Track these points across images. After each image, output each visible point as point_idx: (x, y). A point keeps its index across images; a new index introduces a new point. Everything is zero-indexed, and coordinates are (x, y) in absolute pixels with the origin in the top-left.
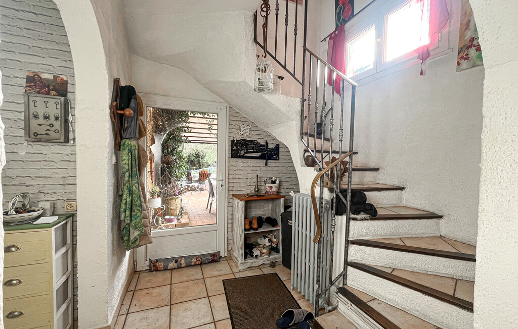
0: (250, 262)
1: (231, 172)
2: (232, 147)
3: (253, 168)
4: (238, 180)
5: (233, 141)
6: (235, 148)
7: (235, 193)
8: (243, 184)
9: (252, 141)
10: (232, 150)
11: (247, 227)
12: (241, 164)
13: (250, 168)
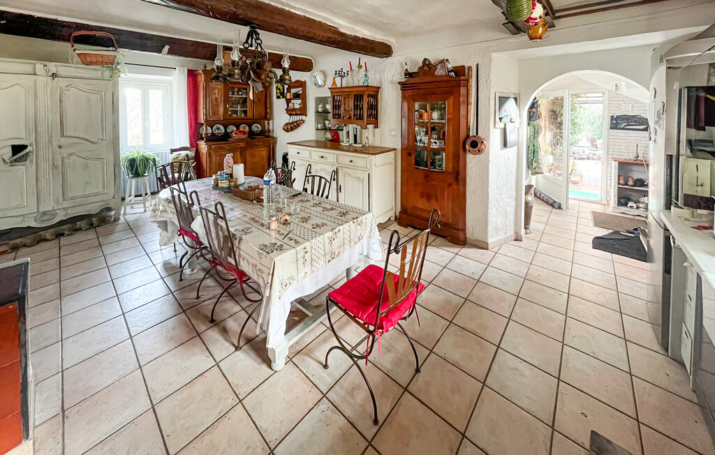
0: (623, 209)
1: (610, 140)
2: (611, 120)
3: (635, 138)
4: (619, 147)
5: (612, 117)
6: (614, 122)
7: (615, 157)
8: (624, 151)
9: (633, 116)
10: (611, 123)
11: (622, 182)
12: (621, 135)
13: (632, 138)
